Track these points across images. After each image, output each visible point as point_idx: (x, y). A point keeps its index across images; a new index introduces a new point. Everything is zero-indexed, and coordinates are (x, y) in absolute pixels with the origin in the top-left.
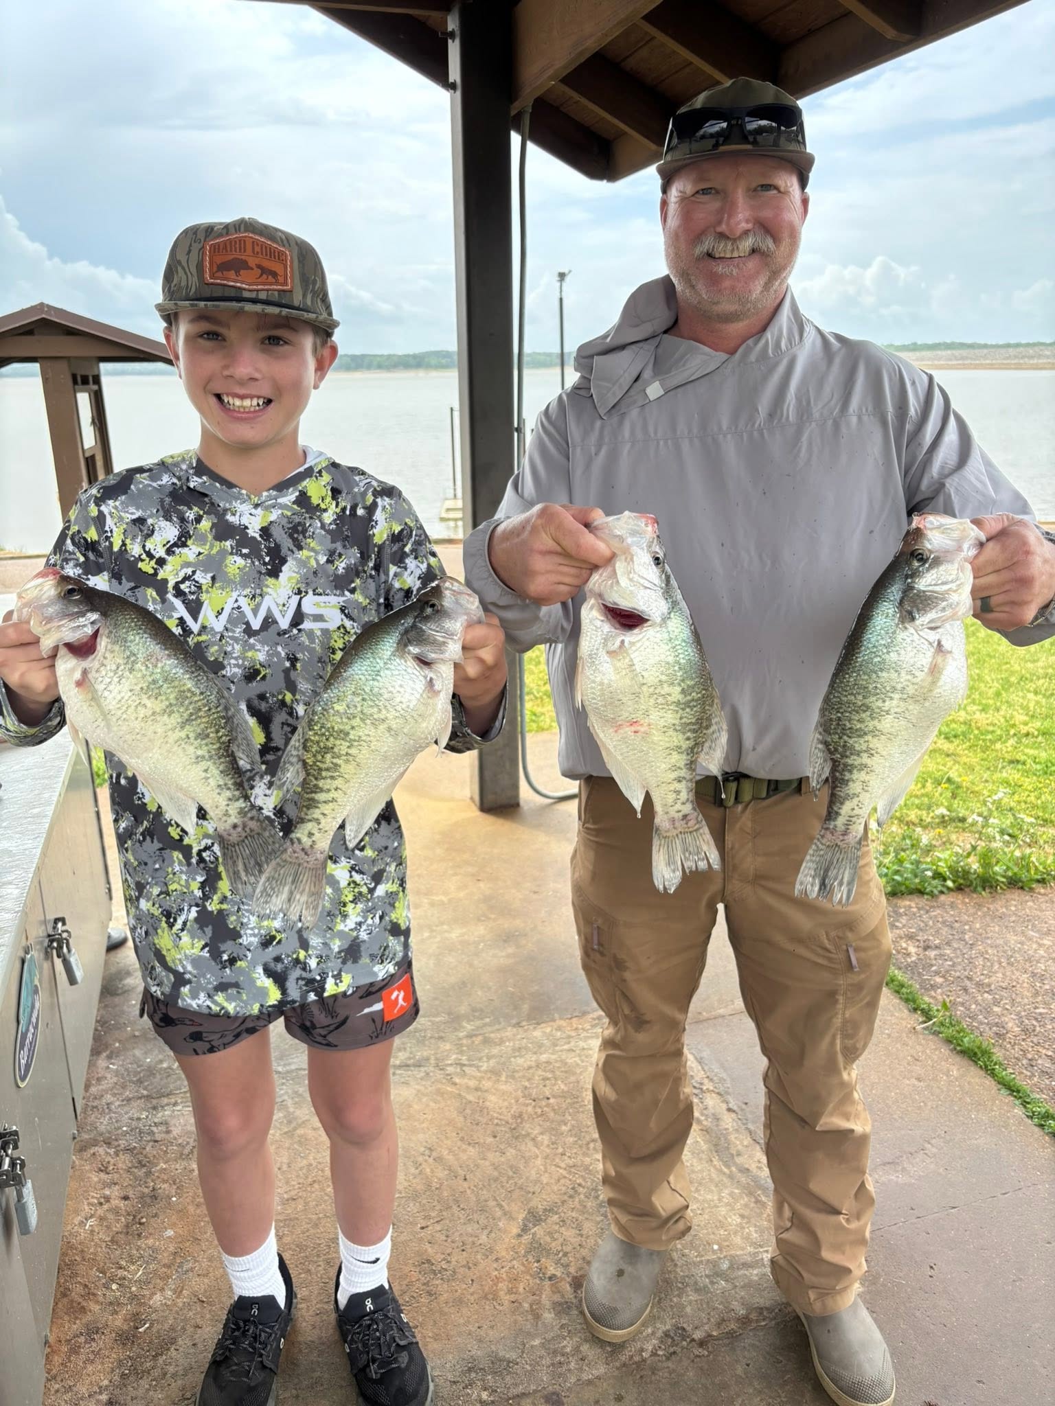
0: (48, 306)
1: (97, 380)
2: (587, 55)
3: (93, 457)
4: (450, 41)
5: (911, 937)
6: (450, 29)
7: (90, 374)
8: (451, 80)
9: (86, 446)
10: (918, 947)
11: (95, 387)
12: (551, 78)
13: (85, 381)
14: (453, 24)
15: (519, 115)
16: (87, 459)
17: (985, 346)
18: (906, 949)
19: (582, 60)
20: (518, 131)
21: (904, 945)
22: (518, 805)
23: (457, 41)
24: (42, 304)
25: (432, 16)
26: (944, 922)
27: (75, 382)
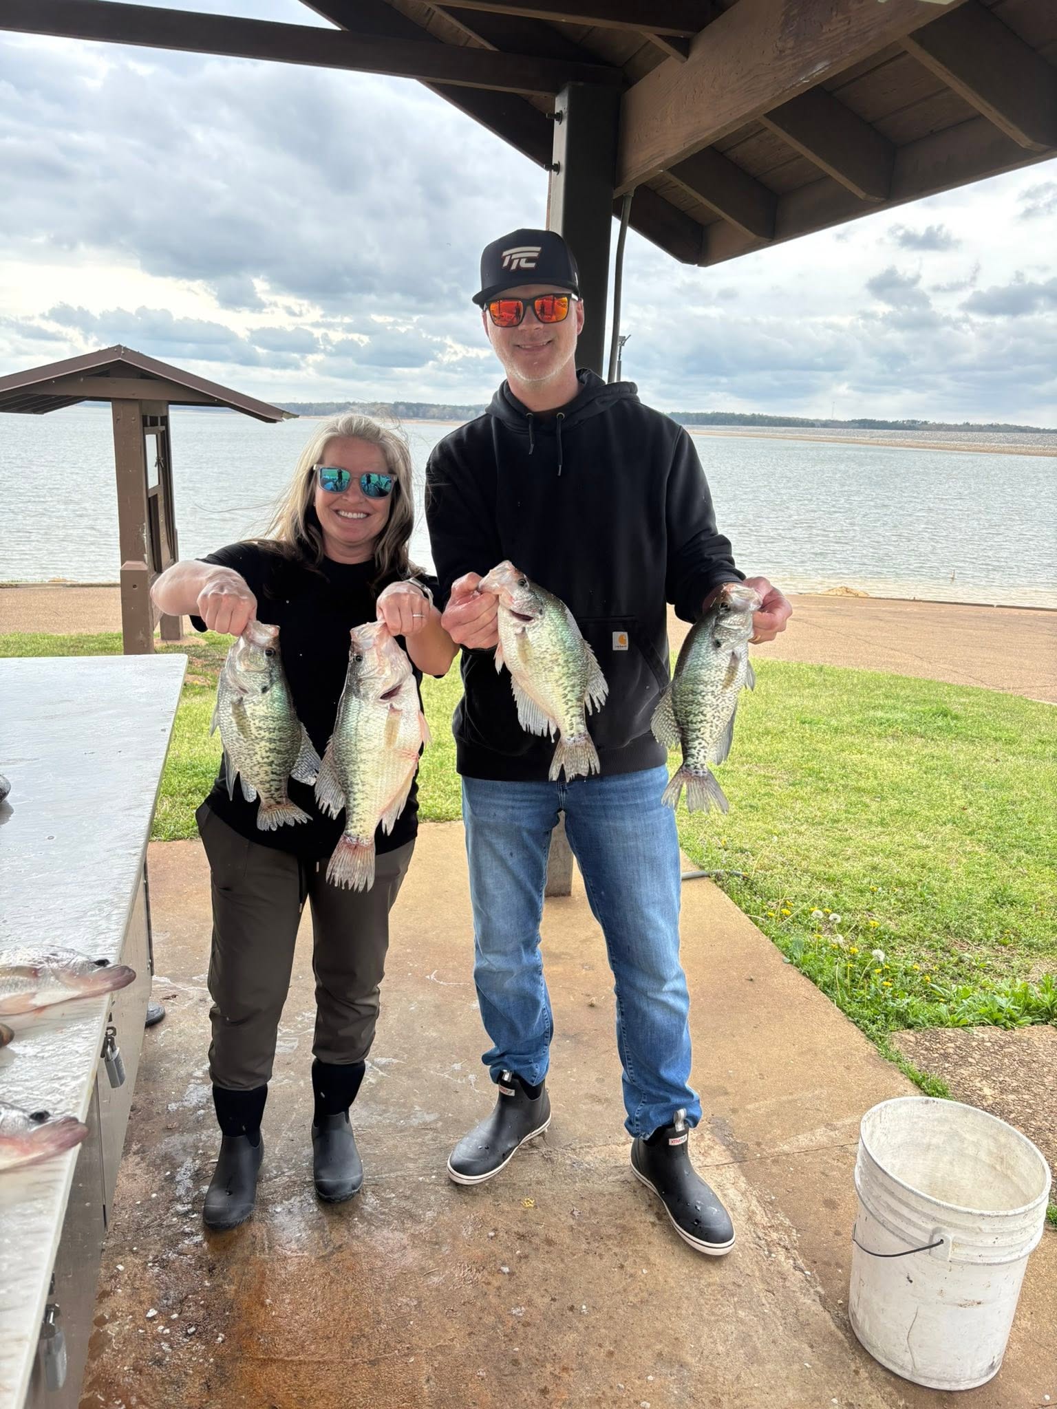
0: (125, 349)
1: (165, 421)
2: (701, 147)
3: (155, 497)
4: (556, 123)
5: (985, 1076)
6: (557, 110)
7: (159, 415)
8: (555, 161)
9: (151, 486)
10: (994, 1088)
11: (163, 428)
12: (660, 166)
13: (154, 422)
14: (561, 104)
15: (622, 199)
16: (149, 499)
17: (1038, 431)
18: (981, 1090)
19: (695, 151)
20: (619, 216)
21: (979, 1085)
22: (569, 894)
23: (565, 123)
24: (119, 346)
25: (538, 96)
26: (1021, 1062)
27: (145, 425)
